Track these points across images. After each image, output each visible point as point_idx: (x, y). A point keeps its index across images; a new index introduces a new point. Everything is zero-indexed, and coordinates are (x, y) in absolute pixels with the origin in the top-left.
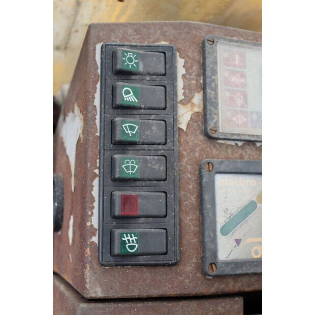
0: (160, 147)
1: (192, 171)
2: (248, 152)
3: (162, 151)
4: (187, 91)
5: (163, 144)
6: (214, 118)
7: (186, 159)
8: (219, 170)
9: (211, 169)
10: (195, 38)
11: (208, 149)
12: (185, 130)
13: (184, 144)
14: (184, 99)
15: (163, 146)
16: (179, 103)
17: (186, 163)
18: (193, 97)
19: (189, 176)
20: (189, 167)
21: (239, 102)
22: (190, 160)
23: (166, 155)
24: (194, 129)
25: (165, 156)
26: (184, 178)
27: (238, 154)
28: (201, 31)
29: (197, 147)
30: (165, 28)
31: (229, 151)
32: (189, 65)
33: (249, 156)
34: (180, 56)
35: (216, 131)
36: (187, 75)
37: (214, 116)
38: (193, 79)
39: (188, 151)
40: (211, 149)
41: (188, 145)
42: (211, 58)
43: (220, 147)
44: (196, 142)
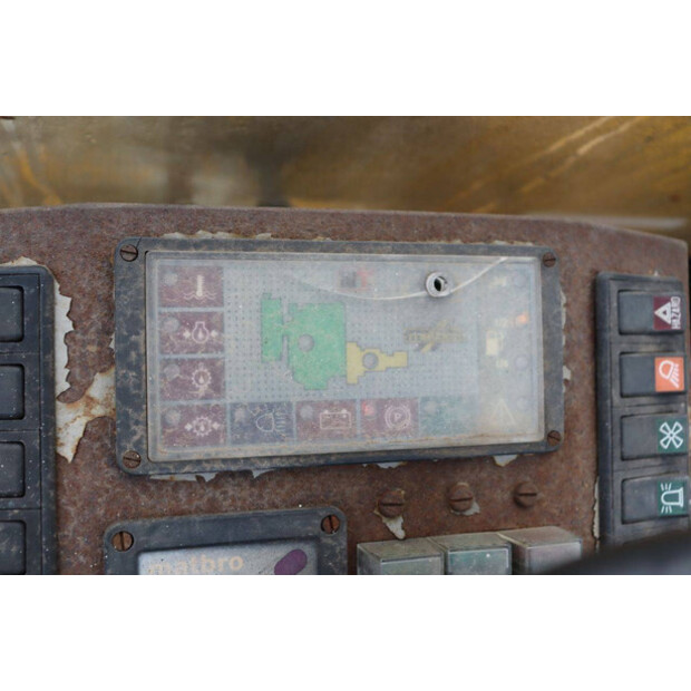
0: (11, 503)
1: (88, 548)
2: (231, 493)
3: (16, 511)
4: (77, 370)
5: (18, 496)
6: (135, 433)
7: (75, 522)
8: (146, 546)
9: (127, 545)
10: (98, 243)
11: (128, 497)
12: (70, 459)
13: (70, 489)
14: (69, 389)
15: (18, 499)
16: (58, 398)
17: (75, 531)
18: (90, 384)
19: (81, 558)
20: (81, 541)
21: (203, 386)
22: (83, 524)
23: (24, 519)
24: (94, 455)
25: (21, 522)
26: (71, 564)
27: (205, 498)
28: (113, 226)
29: (101, 496)
30: (29, 226)
31: (182, 495)
32: (83, 308)
33: (234, 500)
34: (60, 289)
35: (139, 461)
36: (77, 333)
37: (134, 427)
38: (91, 342)
39: (79, 504)
40: (135, 495)
41: (79, 493)
42: (130, 293)
43: (160, 489)
44: (97, 484)
